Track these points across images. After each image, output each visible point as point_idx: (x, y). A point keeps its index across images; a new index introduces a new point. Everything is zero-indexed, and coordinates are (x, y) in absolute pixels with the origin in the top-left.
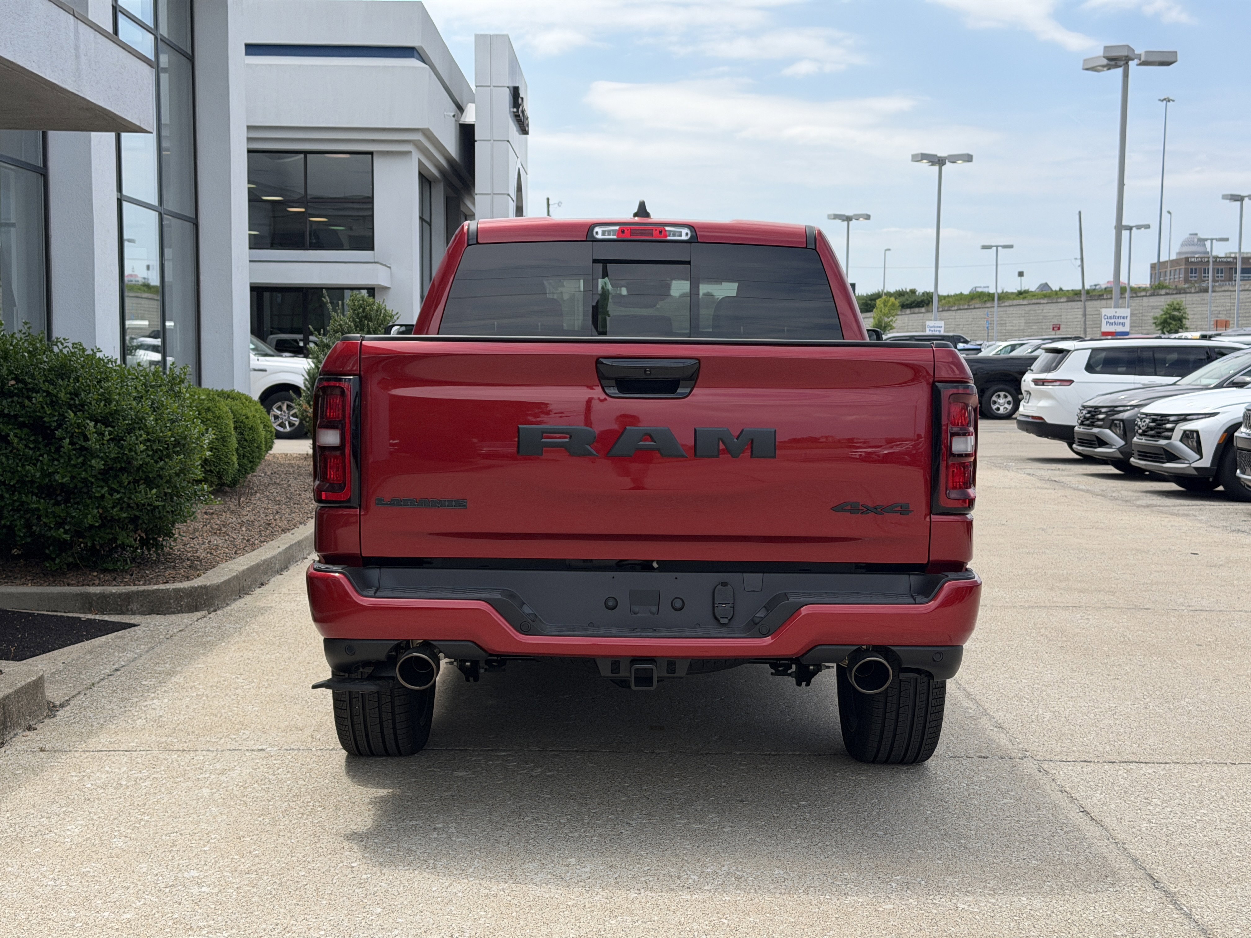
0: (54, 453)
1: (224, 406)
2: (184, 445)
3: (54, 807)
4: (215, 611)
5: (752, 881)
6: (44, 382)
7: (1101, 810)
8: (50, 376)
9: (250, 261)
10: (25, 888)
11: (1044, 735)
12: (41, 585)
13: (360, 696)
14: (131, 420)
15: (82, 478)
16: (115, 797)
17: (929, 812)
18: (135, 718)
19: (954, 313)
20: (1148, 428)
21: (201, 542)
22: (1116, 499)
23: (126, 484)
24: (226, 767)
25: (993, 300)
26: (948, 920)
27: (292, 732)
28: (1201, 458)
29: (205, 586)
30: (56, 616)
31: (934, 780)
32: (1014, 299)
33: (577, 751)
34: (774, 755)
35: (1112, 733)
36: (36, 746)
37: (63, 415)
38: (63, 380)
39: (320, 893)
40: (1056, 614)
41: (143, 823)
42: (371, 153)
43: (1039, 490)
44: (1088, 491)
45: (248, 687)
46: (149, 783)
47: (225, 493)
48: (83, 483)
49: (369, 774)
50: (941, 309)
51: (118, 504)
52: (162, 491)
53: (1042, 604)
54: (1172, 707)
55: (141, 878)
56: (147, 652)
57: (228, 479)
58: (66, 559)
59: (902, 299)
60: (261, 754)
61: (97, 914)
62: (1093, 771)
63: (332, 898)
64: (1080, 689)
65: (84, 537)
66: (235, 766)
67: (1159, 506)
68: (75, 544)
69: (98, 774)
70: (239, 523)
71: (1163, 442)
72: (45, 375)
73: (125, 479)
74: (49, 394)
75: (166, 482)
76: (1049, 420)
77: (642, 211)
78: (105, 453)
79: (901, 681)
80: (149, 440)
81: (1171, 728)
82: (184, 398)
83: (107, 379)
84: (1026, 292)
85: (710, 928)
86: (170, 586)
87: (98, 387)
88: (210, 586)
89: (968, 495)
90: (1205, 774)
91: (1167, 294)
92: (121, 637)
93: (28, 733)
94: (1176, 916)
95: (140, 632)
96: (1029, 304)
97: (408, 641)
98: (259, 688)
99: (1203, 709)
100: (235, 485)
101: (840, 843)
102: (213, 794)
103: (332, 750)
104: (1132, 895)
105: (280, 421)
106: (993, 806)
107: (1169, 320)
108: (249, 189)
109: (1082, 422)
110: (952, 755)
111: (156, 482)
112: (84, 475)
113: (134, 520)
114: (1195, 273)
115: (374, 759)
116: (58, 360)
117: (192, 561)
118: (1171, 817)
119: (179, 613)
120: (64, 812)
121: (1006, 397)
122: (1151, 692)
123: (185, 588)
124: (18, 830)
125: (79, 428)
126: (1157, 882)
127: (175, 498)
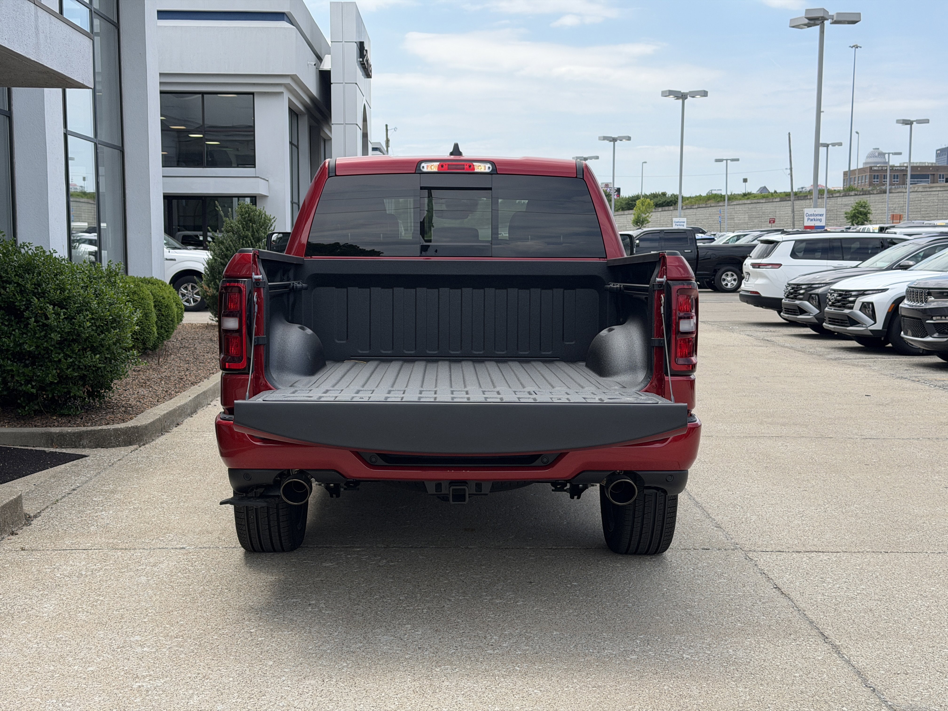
0: (23, 328)
1: (146, 290)
2: (119, 322)
3: (34, 591)
4: (144, 445)
5: (537, 640)
6: (15, 276)
7: (789, 586)
8: (19, 271)
9: (163, 176)
10: (16, 650)
11: (751, 533)
12: (15, 426)
13: (254, 510)
14: (80, 304)
15: (44, 347)
16: (77, 583)
17: (665, 589)
18: (89, 525)
19: (695, 210)
20: (836, 300)
21: (132, 393)
22: (812, 354)
23: (77, 351)
24: (157, 561)
25: (725, 200)
26: (676, 667)
27: (204, 535)
28: (875, 323)
29: (137, 426)
30: (27, 449)
31: (670, 566)
32: (740, 199)
33: (411, 547)
34: (554, 549)
35: (800, 530)
36: (18, 546)
37: (30, 300)
38: (29, 274)
39: (229, 651)
40: (764, 442)
41: (99, 602)
42: (253, 94)
43: (755, 348)
44: (791, 348)
45: (171, 502)
46: (103, 573)
47: (148, 355)
48: (44, 350)
49: (261, 565)
50: (684, 208)
51: (71, 366)
52: (103, 356)
53: (754, 435)
54: (844, 511)
55: (100, 642)
56: (96, 476)
57: (150, 345)
58: (33, 407)
59: (656, 200)
60: (183, 551)
61: (69, 668)
62: (785, 559)
63: (238, 654)
64: (778, 498)
65: (46, 391)
66: (164, 560)
67: (844, 359)
68: (40, 395)
69: (64, 567)
70: (159, 378)
71: (847, 311)
72: (15, 271)
73: (76, 347)
74: (19, 285)
75: (106, 350)
76: (763, 294)
77: (456, 151)
78: (61, 328)
79: (645, 495)
80: (93, 319)
81: (843, 526)
82: (118, 287)
83: (61, 273)
84: (749, 194)
85: (507, 674)
86: (111, 427)
87: (55, 279)
88: (140, 426)
89: (692, 361)
90: (866, 560)
91: (856, 195)
92: (75, 465)
93: (11, 537)
94: (839, 662)
95: (90, 461)
96: (752, 203)
97: (289, 470)
98: (179, 502)
99: (867, 512)
100: (155, 349)
101: (601, 612)
102: (149, 580)
103: (234, 548)
104: (808, 648)
105: (187, 298)
106: (711, 584)
107: (857, 215)
108: (161, 120)
109: (788, 295)
110: (683, 548)
111: (99, 349)
112: (45, 345)
113: (83, 378)
114: (877, 179)
115: (264, 554)
116: (25, 260)
117: (126, 408)
118: (839, 591)
119: (117, 447)
120: (41, 594)
121: (732, 275)
122: (829, 500)
123: (121, 428)
124: (9, 608)
125: (41, 310)
126: (827, 638)
127: (113, 361)
